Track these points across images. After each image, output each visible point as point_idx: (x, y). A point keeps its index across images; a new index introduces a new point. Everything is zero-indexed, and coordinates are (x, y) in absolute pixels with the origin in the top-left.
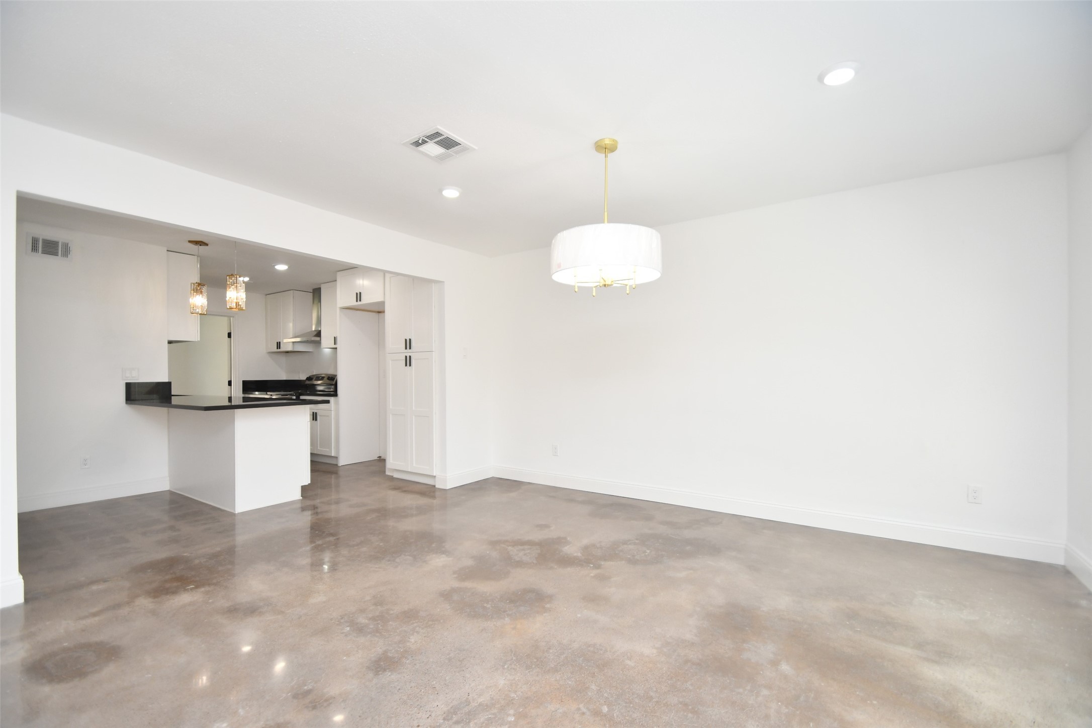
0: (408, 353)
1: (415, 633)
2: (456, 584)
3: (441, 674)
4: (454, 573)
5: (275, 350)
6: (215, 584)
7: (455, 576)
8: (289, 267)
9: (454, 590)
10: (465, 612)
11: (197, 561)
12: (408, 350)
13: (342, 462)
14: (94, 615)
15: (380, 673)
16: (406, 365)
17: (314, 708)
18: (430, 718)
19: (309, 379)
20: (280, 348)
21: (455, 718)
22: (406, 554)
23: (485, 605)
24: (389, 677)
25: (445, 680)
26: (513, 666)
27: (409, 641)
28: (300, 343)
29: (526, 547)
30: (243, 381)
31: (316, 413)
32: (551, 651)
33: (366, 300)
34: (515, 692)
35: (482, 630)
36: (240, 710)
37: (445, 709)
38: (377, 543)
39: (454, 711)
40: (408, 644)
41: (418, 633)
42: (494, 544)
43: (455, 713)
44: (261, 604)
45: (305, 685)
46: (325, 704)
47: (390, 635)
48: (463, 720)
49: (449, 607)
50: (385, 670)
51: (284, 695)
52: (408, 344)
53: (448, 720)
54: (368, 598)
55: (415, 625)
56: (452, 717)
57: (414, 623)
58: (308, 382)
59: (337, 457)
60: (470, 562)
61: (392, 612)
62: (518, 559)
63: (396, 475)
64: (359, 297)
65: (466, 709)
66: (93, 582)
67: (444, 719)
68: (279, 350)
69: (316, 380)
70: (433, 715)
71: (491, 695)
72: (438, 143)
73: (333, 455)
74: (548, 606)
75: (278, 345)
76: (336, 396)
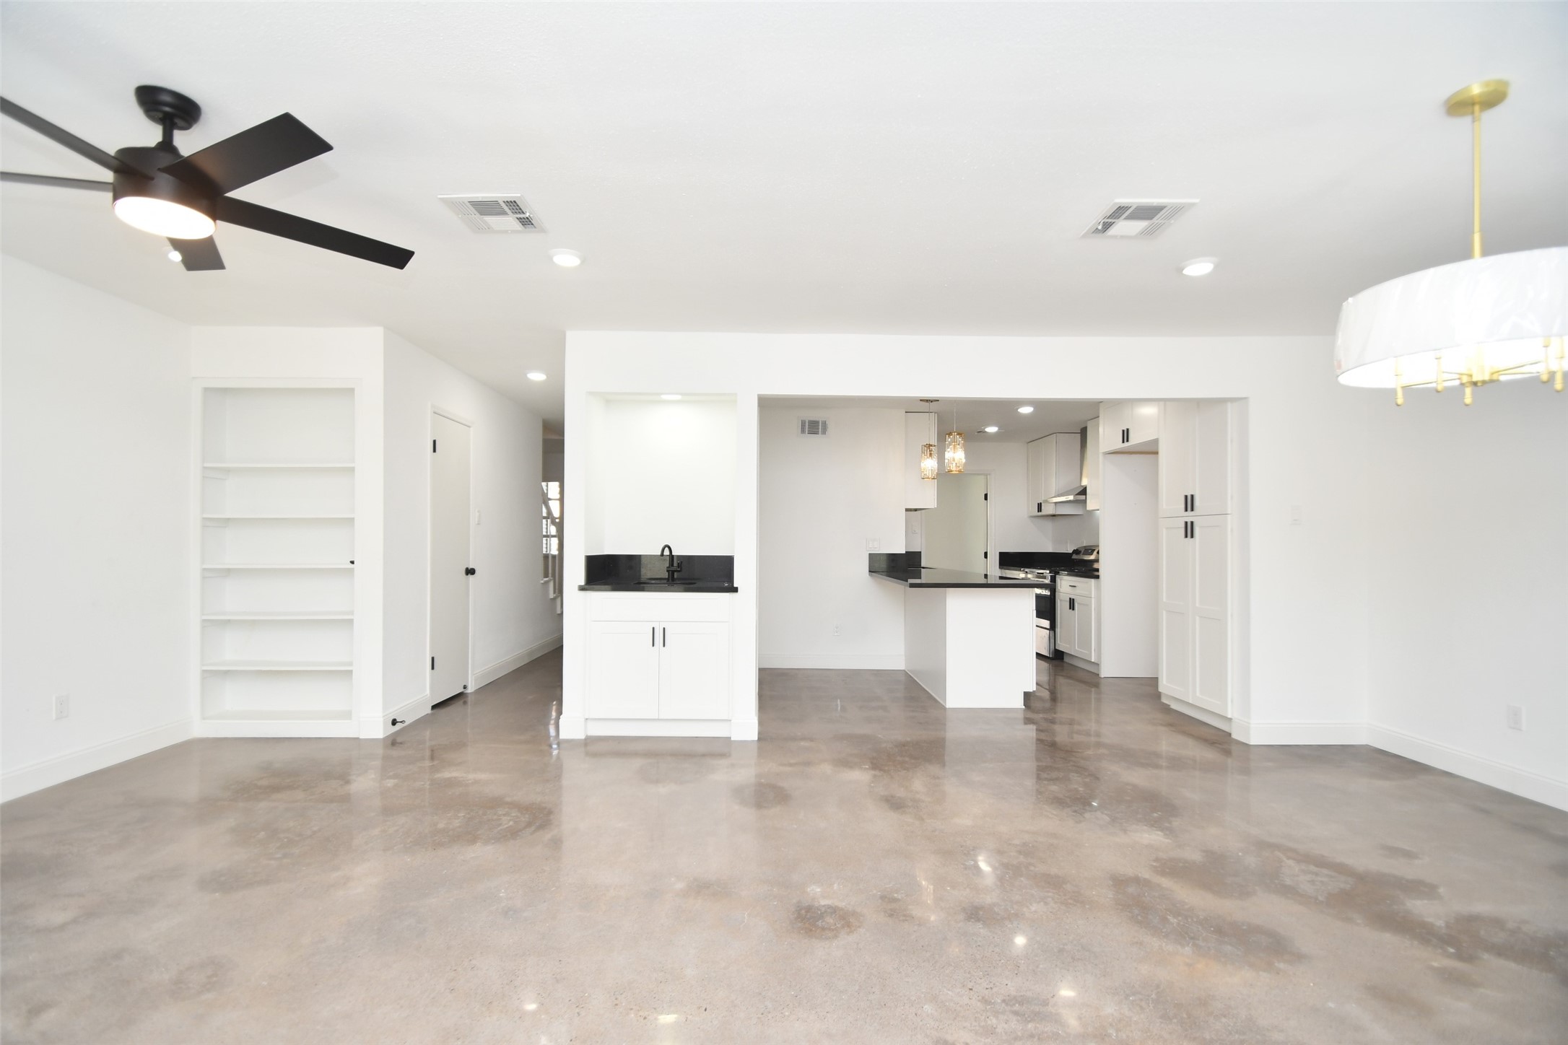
0: (1189, 516)
1: (1042, 903)
2: (1146, 874)
3: (1037, 959)
4: (1157, 860)
6: (884, 771)
7: (1155, 864)
8: (1034, 408)
9: (1137, 880)
10: (1129, 912)
11: (884, 745)
12: (1189, 513)
13: (1106, 671)
14: (791, 765)
15: (973, 920)
16: (1186, 536)
17: (891, 916)
18: (989, 990)
19: (1077, 552)
20: (1041, 511)
21: (1017, 1007)
22: (1106, 812)
23: (1169, 917)
24: (979, 929)
25: (1037, 967)
26: (1143, 1004)
27: (1028, 907)
28: (1067, 504)
29: (1325, 871)
30: (1000, 553)
31: (1073, 599)
32: (1224, 1020)
33: (1135, 439)
34: (1118, 1030)
35: (1137, 943)
36: (835, 885)
37: (1013, 993)
38: (1076, 787)
39: (1022, 1001)
40: (1025, 909)
41: (1046, 904)
42: (1261, 845)
43: (1021, 1003)
44: (910, 805)
45: (896, 893)
46: (901, 918)
47: (1012, 890)
48: (1024, 1015)
49: (1112, 896)
50: (978, 920)
51: (875, 892)
52: (1189, 503)
53: (1007, 1004)
54: (1017, 842)
55: (1050, 894)
56: (1014, 1005)
57: (1048, 892)
58: (1074, 557)
59: (1098, 665)
60: (1195, 856)
61: (1032, 868)
62: (1288, 882)
63: (1174, 706)
64: (1126, 435)
65: (1037, 1009)
66: (803, 739)
67: (1004, 1001)
68: (1040, 514)
69: (1085, 554)
70: (995, 990)
71: (1082, 1014)
72: (1130, 218)
73: (1093, 661)
74: (1282, 966)
75: (1040, 506)
76: (1098, 577)
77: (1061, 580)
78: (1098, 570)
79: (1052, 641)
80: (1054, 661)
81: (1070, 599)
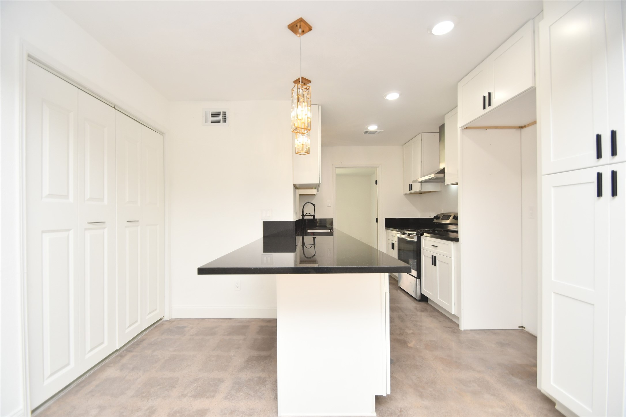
0: (606, 166)
5: (409, 192)
12: (606, 159)
16: (601, 195)
19: (437, 217)
20: (411, 190)
30: (385, 219)
31: (435, 257)
58: (435, 221)
59: (458, 318)
64: (487, 101)
68: (411, 191)
69: (442, 219)
73: (453, 313)
75: (411, 186)
76: (456, 240)
77: (425, 240)
78: (456, 232)
79: (419, 287)
80: (420, 302)
81: (433, 256)
